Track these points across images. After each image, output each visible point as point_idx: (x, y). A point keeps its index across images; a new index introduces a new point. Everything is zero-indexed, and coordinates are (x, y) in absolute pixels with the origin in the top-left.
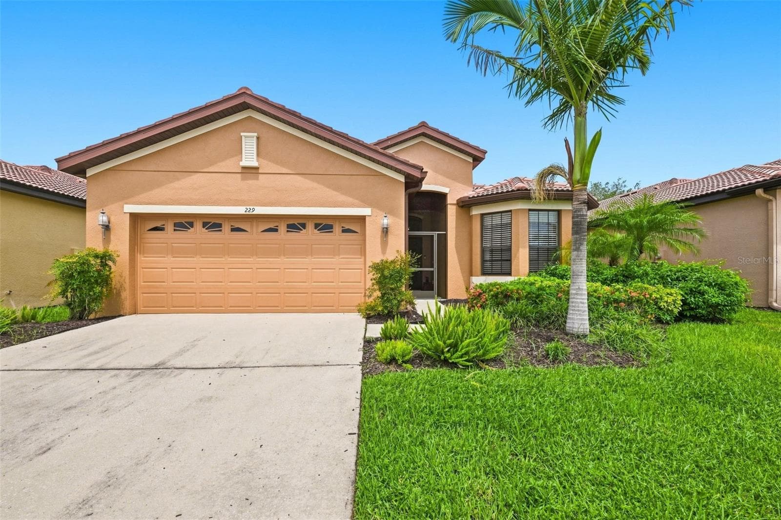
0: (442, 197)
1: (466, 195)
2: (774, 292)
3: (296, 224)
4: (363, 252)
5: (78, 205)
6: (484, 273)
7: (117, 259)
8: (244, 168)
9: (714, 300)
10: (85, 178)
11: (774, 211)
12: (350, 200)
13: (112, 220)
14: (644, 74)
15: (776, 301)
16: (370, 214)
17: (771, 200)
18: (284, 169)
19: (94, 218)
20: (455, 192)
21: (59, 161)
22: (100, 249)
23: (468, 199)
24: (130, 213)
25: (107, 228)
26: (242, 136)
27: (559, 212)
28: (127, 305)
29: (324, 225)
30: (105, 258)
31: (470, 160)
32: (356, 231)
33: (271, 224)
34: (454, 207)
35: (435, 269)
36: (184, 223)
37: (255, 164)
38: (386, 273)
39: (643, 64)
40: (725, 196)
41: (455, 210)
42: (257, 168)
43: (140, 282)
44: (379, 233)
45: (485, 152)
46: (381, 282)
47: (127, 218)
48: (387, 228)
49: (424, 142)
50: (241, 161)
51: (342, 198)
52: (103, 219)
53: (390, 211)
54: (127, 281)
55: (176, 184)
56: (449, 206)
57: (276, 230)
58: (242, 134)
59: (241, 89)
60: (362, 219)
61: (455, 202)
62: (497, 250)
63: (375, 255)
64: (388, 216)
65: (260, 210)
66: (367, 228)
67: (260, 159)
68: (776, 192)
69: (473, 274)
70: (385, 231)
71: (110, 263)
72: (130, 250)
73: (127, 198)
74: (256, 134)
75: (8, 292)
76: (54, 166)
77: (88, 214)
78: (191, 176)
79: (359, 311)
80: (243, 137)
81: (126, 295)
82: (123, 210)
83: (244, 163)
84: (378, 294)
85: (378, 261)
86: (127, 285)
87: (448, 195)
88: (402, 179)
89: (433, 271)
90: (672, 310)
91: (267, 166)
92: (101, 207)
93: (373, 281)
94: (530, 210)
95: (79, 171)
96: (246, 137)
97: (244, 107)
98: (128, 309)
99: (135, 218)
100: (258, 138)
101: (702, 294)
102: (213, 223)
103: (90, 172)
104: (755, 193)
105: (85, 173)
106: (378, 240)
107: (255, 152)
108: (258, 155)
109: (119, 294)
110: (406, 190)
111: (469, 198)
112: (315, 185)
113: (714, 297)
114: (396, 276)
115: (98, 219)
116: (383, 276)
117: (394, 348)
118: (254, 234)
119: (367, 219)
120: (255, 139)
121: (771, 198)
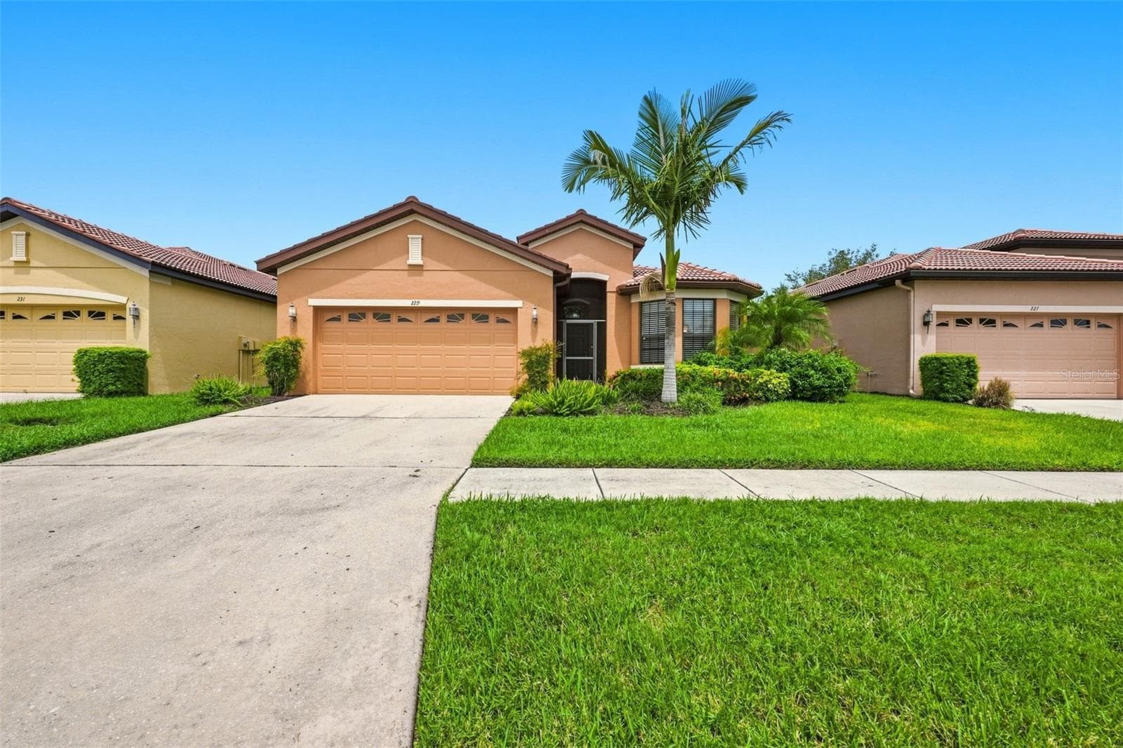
0: (602, 284)
1: (624, 283)
2: (911, 379)
3: (456, 315)
4: (515, 341)
5: (269, 301)
6: (642, 363)
7: (305, 345)
8: (410, 265)
9: (817, 383)
10: (276, 276)
11: (912, 302)
12: (504, 293)
13: (298, 312)
14: (742, 192)
15: (913, 388)
16: (521, 306)
17: (909, 291)
18: (444, 266)
19: (285, 311)
20: (615, 279)
21: (258, 263)
22: (292, 338)
23: (625, 287)
24: (314, 306)
25: (294, 319)
26: (408, 238)
27: (715, 300)
28: (311, 385)
29: (481, 315)
30: (296, 345)
31: (631, 247)
32: (508, 320)
33: (434, 315)
34: (614, 295)
35: (594, 358)
36: (357, 314)
37: (420, 262)
38: (534, 358)
39: (740, 184)
40: (877, 285)
41: (615, 298)
42: (422, 266)
43: (320, 367)
44: (530, 322)
45: (645, 240)
46: (529, 367)
47: (311, 311)
48: (536, 319)
49: (584, 229)
50: (408, 259)
51: (496, 291)
52: (292, 311)
53: (539, 304)
54: (311, 365)
55: (351, 281)
56: (608, 294)
57: (438, 321)
58: (409, 236)
59: (410, 197)
60: (514, 311)
61: (615, 290)
62: (654, 339)
63: (525, 342)
64: (538, 308)
65: (424, 303)
66: (519, 319)
67: (425, 258)
68: (914, 283)
69: (633, 363)
70: (535, 321)
71: (299, 349)
72: (313, 336)
73: (311, 292)
74: (421, 236)
75: (196, 376)
76: (254, 267)
77: (279, 307)
78: (364, 273)
79: (511, 394)
80: (410, 239)
81: (309, 377)
82: (307, 303)
83: (411, 261)
84: (526, 376)
85: (526, 347)
86: (311, 369)
87: (608, 283)
88: (551, 274)
89: (592, 360)
90: (777, 391)
91: (431, 264)
92: (290, 301)
93: (522, 366)
94: (684, 299)
95: (272, 270)
96: (412, 238)
97: (411, 212)
98: (311, 389)
99: (318, 310)
100: (422, 239)
101: (808, 376)
102: (382, 314)
103: (280, 271)
104: (894, 285)
105: (276, 272)
106: (529, 329)
107: (420, 252)
108: (422, 254)
109: (304, 376)
110: (554, 284)
111: (627, 286)
112: (473, 280)
113: (817, 379)
114: (543, 361)
115: (288, 311)
116: (531, 362)
117: (523, 405)
118: (418, 325)
119: (519, 310)
120: (420, 240)
121: (909, 288)
